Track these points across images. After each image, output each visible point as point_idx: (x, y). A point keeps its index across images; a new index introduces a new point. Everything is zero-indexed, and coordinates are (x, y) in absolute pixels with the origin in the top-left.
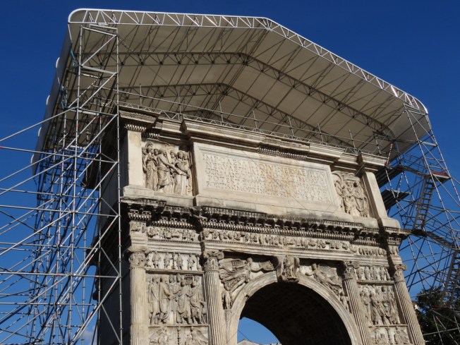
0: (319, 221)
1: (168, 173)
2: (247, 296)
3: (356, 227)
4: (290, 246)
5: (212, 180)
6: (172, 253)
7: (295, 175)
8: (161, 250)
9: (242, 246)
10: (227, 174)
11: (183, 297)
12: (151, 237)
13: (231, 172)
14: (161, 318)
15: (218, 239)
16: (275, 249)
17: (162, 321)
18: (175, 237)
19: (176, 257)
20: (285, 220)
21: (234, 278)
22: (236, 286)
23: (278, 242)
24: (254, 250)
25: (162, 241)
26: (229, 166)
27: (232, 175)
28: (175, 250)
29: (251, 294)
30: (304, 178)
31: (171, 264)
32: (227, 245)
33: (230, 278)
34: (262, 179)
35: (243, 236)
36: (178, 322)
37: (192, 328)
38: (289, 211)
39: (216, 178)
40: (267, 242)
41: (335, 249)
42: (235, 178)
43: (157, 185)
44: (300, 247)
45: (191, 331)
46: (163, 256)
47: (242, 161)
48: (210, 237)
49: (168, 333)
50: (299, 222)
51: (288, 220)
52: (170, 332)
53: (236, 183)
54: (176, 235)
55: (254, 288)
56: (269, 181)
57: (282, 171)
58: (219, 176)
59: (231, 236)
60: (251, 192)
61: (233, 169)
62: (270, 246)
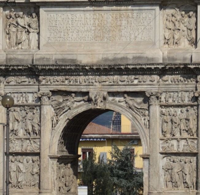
0: (123, 65)
1: (24, 32)
2: (68, 119)
3: (158, 66)
4: (104, 83)
5: (52, 35)
6: (22, 93)
7: (124, 19)
8: (14, 91)
9: (65, 87)
10: (65, 28)
11: (27, 120)
12: (8, 83)
13: (68, 25)
14: (14, 133)
15: (49, 83)
16: (91, 87)
17: (15, 134)
18: (23, 82)
19: (24, 95)
20: (95, 68)
21: (60, 108)
22: (62, 113)
23: (94, 81)
24: (74, 89)
25: (15, 85)
26: (67, 21)
27: (68, 28)
28: (23, 90)
29: (71, 118)
30: (133, 20)
31: (21, 99)
32: (55, 87)
33: (58, 107)
34: (93, 28)
35: (66, 79)
36: (25, 135)
37: (30, 139)
38: (104, 57)
39: (55, 33)
40: (85, 82)
41: (142, 83)
42: (71, 31)
43: (16, 43)
44: (112, 83)
45: (30, 141)
46: (16, 95)
47: (79, 14)
48: (44, 82)
49: (16, 142)
50: (107, 67)
51: (98, 67)
52: (18, 142)
53: (70, 34)
54: (24, 80)
55: (74, 114)
56: (99, 29)
57: (112, 17)
58: (57, 32)
59: (58, 80)
60: (82, 41)
61: (70, 22)
62: (86, 85)
